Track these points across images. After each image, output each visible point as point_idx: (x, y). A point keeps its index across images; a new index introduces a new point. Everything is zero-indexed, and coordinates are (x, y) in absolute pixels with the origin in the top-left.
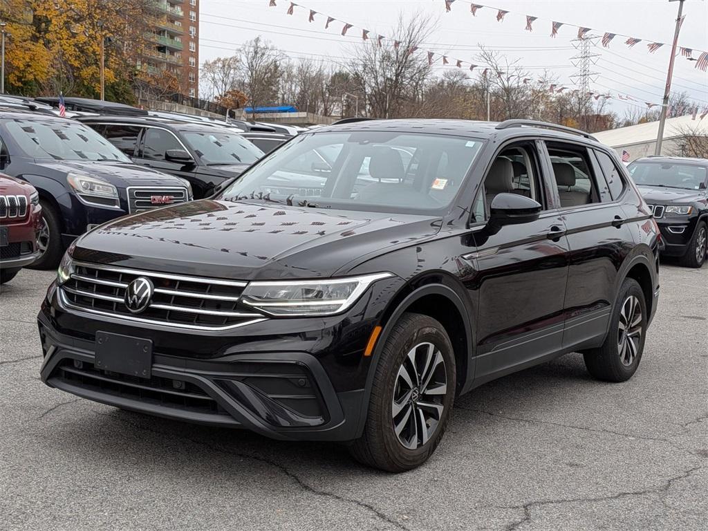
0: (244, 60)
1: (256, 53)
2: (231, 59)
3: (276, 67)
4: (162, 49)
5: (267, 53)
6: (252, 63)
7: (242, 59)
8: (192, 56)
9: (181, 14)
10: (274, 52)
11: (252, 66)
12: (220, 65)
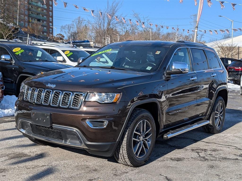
0: (75, 25)
1: (79, 22)
2: (71, 25)
3: (86, 27)
4: (39, 20)
5: (83, 22)
6: (78, 26)
7: (74, 24)
8: (51, 23)
9: (46, 7)
10: (85, 22)
11: (78, 27)
12: (67, 27)
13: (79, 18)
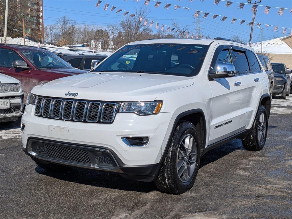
0: (59, 25)
1: (64, 22)
2: (53, 25)
3: (73, 28)
5: (69, 22)
11: (63, 28)
12: (49, 27)
13: (65, 17)
